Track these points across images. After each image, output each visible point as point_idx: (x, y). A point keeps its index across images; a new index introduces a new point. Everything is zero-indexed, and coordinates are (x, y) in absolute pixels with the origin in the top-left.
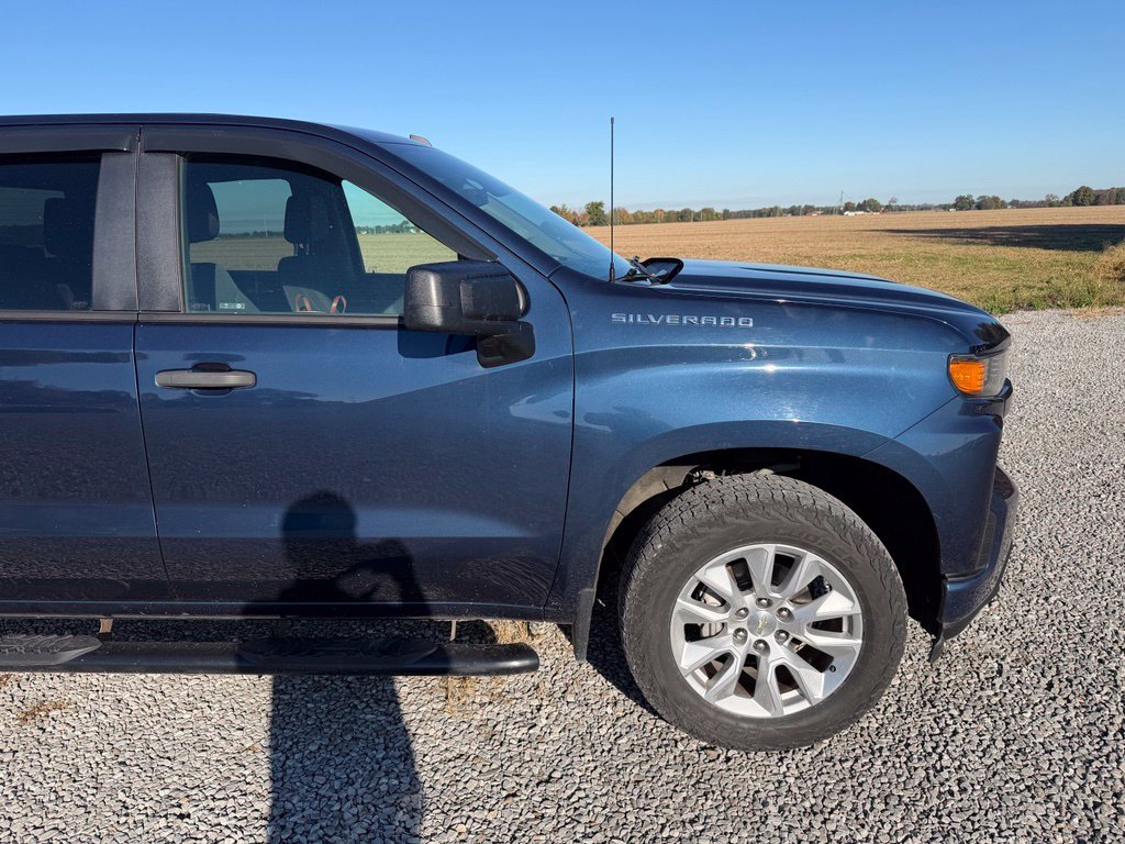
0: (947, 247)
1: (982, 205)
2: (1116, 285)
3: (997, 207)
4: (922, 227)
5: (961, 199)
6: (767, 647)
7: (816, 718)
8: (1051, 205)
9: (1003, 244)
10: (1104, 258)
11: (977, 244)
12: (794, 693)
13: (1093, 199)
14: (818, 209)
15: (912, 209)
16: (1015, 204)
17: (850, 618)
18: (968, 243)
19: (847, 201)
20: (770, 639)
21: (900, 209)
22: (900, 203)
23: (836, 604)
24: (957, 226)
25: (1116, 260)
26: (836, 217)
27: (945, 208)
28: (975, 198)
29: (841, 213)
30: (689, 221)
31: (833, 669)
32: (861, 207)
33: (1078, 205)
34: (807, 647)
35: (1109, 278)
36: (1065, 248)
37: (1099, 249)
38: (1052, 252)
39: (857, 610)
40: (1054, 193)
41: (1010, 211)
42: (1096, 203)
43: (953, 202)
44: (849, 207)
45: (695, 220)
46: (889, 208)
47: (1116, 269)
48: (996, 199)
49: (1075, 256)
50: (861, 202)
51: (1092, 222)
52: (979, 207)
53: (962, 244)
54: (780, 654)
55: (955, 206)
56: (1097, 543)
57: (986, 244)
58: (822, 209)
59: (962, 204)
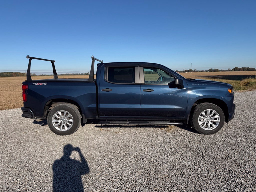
0: (210, 79)
1: (215, 70)
2: (245, 87)
3: (218, 71)
4: (203, 75)
5: (210, 69)
6: (209, 122)
7: (215, 130)
8: (229, 71)
9: (221, 79)
10: (242, 82)
11: (216, 79)
12: (212, 128)
13: (238, 70)
14: (179, 71)
15: (199, 71)
16: (222, 71)
17: (218, 118)
18: (214, 79)
19: (185, 70)
20: (209, 121)
21: (197, 71)
22: (197, 70)
23: (217, 116)
24: (211, 75)
25: (244, 82)
26: (183, 73)
27: (207, 71)
28: (213, 69)
29: (184, 72)
30: (151, 73)
31: (216, 124)
32: (188, 71)
33: (235, 71)
34: (213, 122)
35: (243, 85)
36: (234, 80)
37: (241, 80)
38: (231, 80)
39: (219, 117)
40: (230, 68)
41: (220, 72)
42: (239, 71)
43: (208, 70)
44: (186, 71)
45: (152, 73)
46: (194, 71)
47: (244, 84)
48: (217, 69)
49: (236, 81)
50: (188, 70)
51: (239, 75)
52: (214, 71)
53: (213, 79)
54: (210, 123)
55: (209, 71)
56: (245, 119)
57: (218, 79)
58: (180, 71)
59: (210, 70)
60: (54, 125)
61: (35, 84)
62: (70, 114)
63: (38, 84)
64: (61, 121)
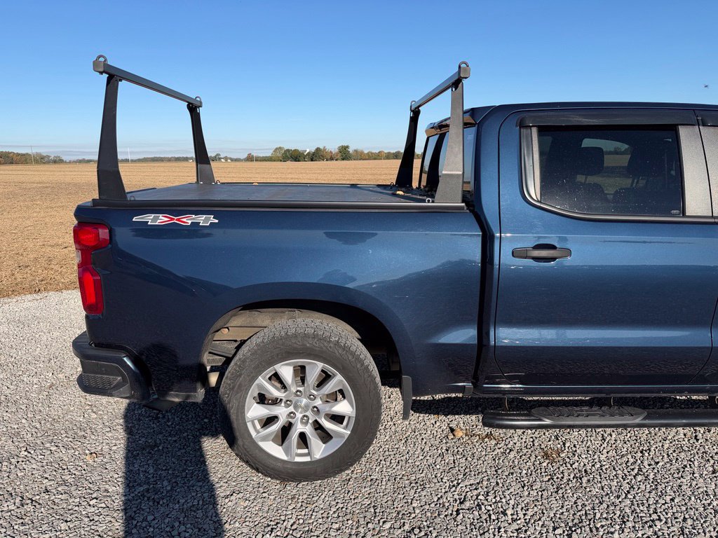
60: (253, 434)
61: (148, 219)
62: (339, 377)
63: (162, 219)
64: (291, 409)
